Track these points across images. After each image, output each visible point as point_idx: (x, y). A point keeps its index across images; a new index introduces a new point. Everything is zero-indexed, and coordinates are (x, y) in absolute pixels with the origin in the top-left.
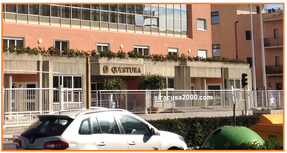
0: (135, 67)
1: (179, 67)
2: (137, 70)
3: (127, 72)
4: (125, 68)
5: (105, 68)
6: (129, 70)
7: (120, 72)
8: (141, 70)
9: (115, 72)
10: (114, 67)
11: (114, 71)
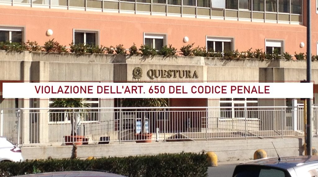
0: (188, 69)
1: (265, 69)
2: (192, 74)
3: (175, 76)
4: (171, 71)
5: (135, 71)
6: (177, 74)
7: (162, 77)
8: (198, 74)
9: (154, 77)
10: (152, 70)
11: (152, 75)
